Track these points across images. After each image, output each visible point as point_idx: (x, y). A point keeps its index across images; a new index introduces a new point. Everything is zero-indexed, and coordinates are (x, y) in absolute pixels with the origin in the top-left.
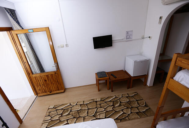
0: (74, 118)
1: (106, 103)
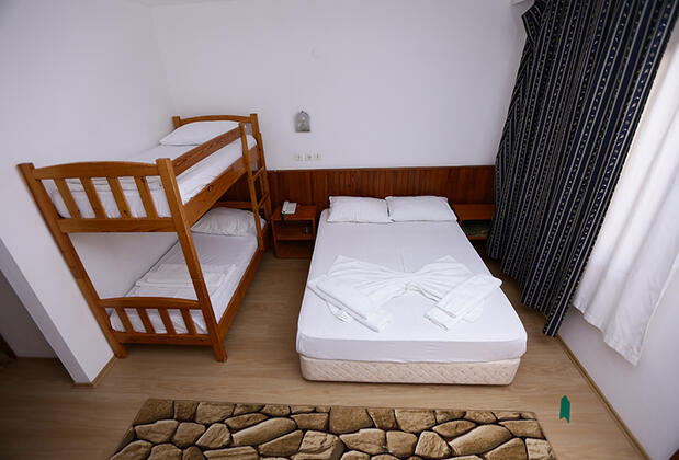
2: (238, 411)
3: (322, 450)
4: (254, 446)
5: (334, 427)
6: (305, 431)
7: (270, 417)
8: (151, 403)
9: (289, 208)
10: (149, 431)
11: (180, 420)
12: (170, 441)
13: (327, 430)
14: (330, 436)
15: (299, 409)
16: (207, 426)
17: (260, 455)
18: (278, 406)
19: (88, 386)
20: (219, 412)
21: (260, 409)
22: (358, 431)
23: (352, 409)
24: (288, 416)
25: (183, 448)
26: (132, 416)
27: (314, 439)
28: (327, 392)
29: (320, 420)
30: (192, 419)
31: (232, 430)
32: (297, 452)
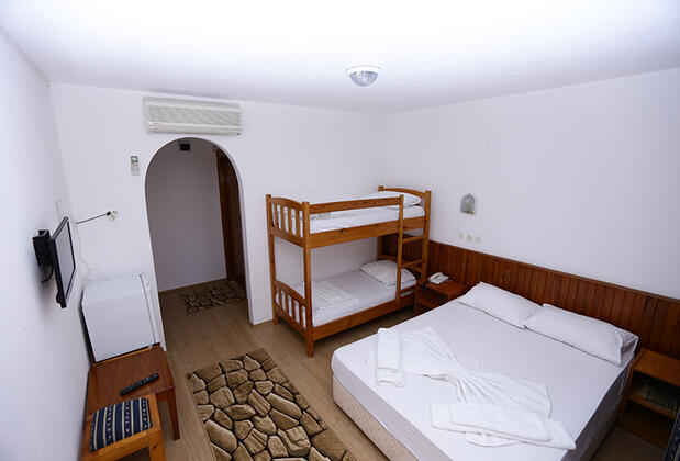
1: (242, 441)
2: (286, 385)
3: (295, 443)
4: (272, 407)
5: (316, 440)
6: (300, 425)
7: (295, 401)
8: (262, 351)
9: (437, 279)
10: (248, 361)
11: (262, 367)
12: (249, 372)
13: (310, 437)
14: (307, 441)
15: (313, 412)
16: (268, 379)
19: (252, 325)
20: (279, 378)
21: (295, 394)
22: (325, 456)
23: (338, 442)
24: (302, 410)
25: (249, 379)
26: (251, 350)
27: (299, 433)
28: (338, 419)
29: (314, 428)
30: (265, 372)
31: (273, 391)
32: (284, 430)
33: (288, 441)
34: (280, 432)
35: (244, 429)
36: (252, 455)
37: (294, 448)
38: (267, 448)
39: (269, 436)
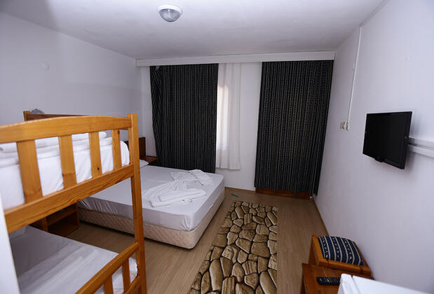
0: (243, 225)
1: (257, 273)
2: (197, 287)
3: (233, 252)
4: (224, 279)
5: (223, 246)
6: (221, 256)
13: (223, 249)
14: (227, 248)
15: (208, 257)
17: (230, 276)
18: (202, 265)
22: (227, 239)
23: (216, 239)
27: (226, 254)
28: (202, 246)
29: (217, 250)
32: (231, 261)
33: (235, 255)
34: (234, 261)
35: (251, 279)
36: (257, 262)
37: (235, 251)
38: (247, 260)
39: (241, 264)
